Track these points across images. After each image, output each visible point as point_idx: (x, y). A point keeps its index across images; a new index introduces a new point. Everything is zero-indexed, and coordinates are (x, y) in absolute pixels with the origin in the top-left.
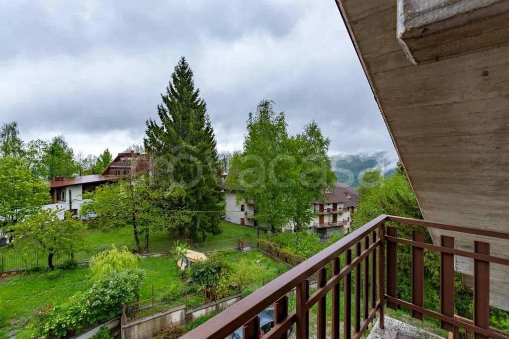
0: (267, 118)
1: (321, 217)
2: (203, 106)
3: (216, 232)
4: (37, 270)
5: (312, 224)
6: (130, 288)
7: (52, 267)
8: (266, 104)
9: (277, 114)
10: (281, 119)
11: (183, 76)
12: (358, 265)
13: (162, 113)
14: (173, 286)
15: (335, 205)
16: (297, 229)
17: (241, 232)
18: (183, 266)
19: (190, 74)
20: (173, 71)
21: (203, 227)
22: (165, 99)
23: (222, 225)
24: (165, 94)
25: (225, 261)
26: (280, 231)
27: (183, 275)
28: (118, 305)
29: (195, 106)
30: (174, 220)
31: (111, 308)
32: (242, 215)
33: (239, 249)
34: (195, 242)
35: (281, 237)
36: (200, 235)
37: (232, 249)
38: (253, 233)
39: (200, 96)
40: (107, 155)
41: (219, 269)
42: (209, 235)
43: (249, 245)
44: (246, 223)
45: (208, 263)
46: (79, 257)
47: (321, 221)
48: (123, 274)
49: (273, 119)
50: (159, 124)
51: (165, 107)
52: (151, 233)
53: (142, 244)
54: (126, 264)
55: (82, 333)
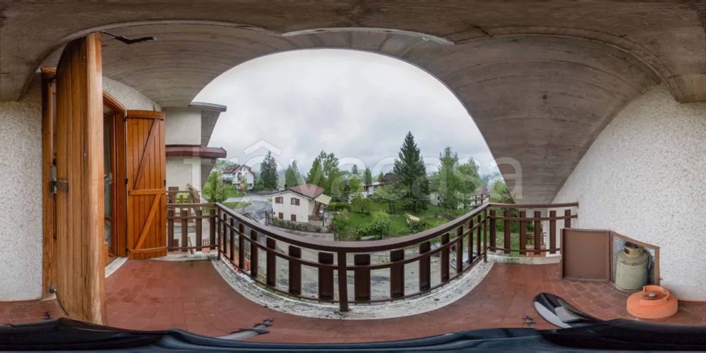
0: (449, 155)
1: (476, 201)
2: (419, 151)
3: (425, 209)
4: (359, 213)
5: (471, 205)
6: (385, 226)
7: (362, 213)
8: (448, 149)
9: (454, 153)
10: (456, 156)
11: (410, 139)
12: (484, 222)
13: (400, 156)
14: (404, 228)
15: (482, 195)
16: (465, 207)
17: (438, 209)
18: (409, 222)
19: (412, 137)
20: (405, 137)
21: (419, 207)
22: (402, 149)
23: (428, 206)
24: (402, 147)
25: (428, 221)
26: (456, 208)
27: (408, 226)
28: (381, 231)
29: (415, 152)
30: (405, 203)
31: (378, 231)
32: (438, 201)
33: (436, 217)
34: (415, 213)
35: (457, 211)
36: (417, 210)
37: (432, 216)
38: (443, 209)
39: (417, 147)
40: (382, 174)
41: (424, 225)
42: (422, 210)
43: (441, 215)
44: (440, 205)
45: (419, 222)
46: (370, 211)
47: (476, 203)
48: (383, 221)
49: (452, 156)
50: (399, 160)
51: (402, 152)
52: (396, 207)
53: (393, 211)
54: (385, 217)
55: (369, 235)
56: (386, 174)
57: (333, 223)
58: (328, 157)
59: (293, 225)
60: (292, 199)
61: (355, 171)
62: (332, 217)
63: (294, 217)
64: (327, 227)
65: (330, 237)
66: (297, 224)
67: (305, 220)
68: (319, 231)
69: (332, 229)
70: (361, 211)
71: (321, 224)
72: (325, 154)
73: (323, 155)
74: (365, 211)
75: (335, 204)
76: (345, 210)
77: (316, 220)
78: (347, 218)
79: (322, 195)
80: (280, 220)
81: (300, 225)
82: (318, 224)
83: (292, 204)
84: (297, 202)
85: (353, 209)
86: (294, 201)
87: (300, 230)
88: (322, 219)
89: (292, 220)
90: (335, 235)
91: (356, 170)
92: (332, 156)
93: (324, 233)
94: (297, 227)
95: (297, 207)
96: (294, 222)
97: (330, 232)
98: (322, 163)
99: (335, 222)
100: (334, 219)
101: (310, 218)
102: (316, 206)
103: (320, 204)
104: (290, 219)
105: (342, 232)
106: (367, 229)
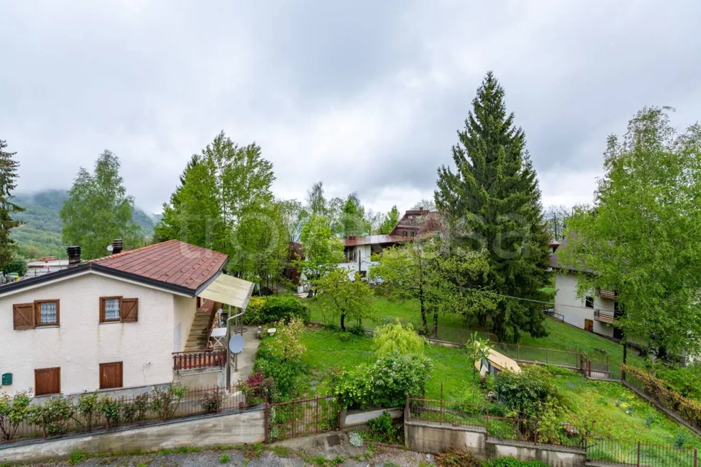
2: (520, 138)
3: (538, 333)
4: (332, 327)
6: (415, 379)
7: (344, 328)
8: (650, 116)
9: (682, 131)
11: (489, 99)
13: (458, 157)
14: (468, 394)
17: (586, 343)
18: (483, 371)
19: (500, 93)
20: (475, 95)
22: (463, 137)
24: (463, 129)
25: (554, 385)
26: (682, 361)
27: (483, 384)
28: (401, 393)
29: (505, 141)
30: (471, 303)
32: (589, 314)
33: (582, 371)
34: (502, 340)
35: (683, 374)
36: (509, 331)
37: (566, 367)
38: (613, 350)
39: (515, 124)
40: (394, 212)
41: (543, 395)
43: (604, 369)
44: (596, 328)
46: (366, 324)
48: (407, 358)
49: (670, 142)
50: (455, 171)
51: (463, 147)
52: (440, 314)
53: (430, 325)
54: (410, 347)
55: (366, 409)
56: (408, 214)
57: (256, 367)
58: (240, 158)
59: (109, 407)
60: (103, 301)
61: (318, 202)
62: (254, 346)
63: (111, 374)
64: (239, 387)
65: (251, 423)
66: (130, 397)
67: (163, 374)
68: (212, 408)
69: (258, 392)
70: (337, 322)
71: (220, 380)
72: (229, 144)
73: (222, 147)
74: (350, 324)
75: (261, 301)
76: (297, 323)
77: (201, 367)
78: (300, 347)
79: (222, 276)
80: (44, 402)
81: (141, 403)
82: (209, 379)
83: (103, 320)
84: (129, 311)
85: (316, 315)
86: (114, 309)
87: (142, 422)
88: (223, 359)
89: (103, 385)
90: (267, 414)
91: (321, 199)
92: (252, 152)
93: (231, 412)
94: (129, 411)
95: (129, 327)
96: (114, 396)
97: (250, 406)
98: (218, 173)
99: (263, 363)
100: (260, 355)
101: (181, 363)
102: (198, 317)
103: (215, 306)
104: (94, 385)
105: (287, 400)
106: (361, 387)
